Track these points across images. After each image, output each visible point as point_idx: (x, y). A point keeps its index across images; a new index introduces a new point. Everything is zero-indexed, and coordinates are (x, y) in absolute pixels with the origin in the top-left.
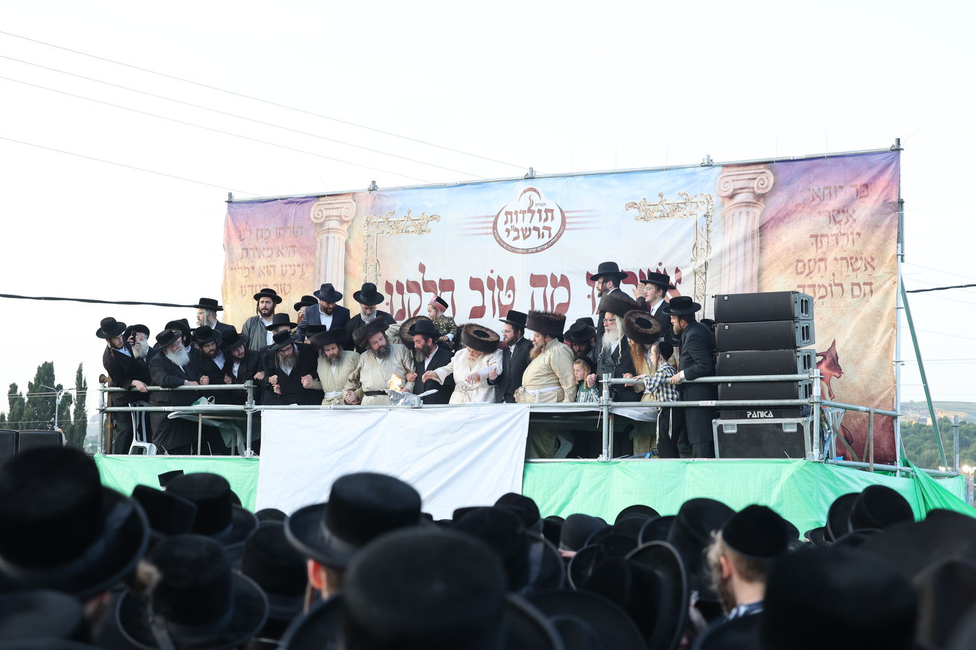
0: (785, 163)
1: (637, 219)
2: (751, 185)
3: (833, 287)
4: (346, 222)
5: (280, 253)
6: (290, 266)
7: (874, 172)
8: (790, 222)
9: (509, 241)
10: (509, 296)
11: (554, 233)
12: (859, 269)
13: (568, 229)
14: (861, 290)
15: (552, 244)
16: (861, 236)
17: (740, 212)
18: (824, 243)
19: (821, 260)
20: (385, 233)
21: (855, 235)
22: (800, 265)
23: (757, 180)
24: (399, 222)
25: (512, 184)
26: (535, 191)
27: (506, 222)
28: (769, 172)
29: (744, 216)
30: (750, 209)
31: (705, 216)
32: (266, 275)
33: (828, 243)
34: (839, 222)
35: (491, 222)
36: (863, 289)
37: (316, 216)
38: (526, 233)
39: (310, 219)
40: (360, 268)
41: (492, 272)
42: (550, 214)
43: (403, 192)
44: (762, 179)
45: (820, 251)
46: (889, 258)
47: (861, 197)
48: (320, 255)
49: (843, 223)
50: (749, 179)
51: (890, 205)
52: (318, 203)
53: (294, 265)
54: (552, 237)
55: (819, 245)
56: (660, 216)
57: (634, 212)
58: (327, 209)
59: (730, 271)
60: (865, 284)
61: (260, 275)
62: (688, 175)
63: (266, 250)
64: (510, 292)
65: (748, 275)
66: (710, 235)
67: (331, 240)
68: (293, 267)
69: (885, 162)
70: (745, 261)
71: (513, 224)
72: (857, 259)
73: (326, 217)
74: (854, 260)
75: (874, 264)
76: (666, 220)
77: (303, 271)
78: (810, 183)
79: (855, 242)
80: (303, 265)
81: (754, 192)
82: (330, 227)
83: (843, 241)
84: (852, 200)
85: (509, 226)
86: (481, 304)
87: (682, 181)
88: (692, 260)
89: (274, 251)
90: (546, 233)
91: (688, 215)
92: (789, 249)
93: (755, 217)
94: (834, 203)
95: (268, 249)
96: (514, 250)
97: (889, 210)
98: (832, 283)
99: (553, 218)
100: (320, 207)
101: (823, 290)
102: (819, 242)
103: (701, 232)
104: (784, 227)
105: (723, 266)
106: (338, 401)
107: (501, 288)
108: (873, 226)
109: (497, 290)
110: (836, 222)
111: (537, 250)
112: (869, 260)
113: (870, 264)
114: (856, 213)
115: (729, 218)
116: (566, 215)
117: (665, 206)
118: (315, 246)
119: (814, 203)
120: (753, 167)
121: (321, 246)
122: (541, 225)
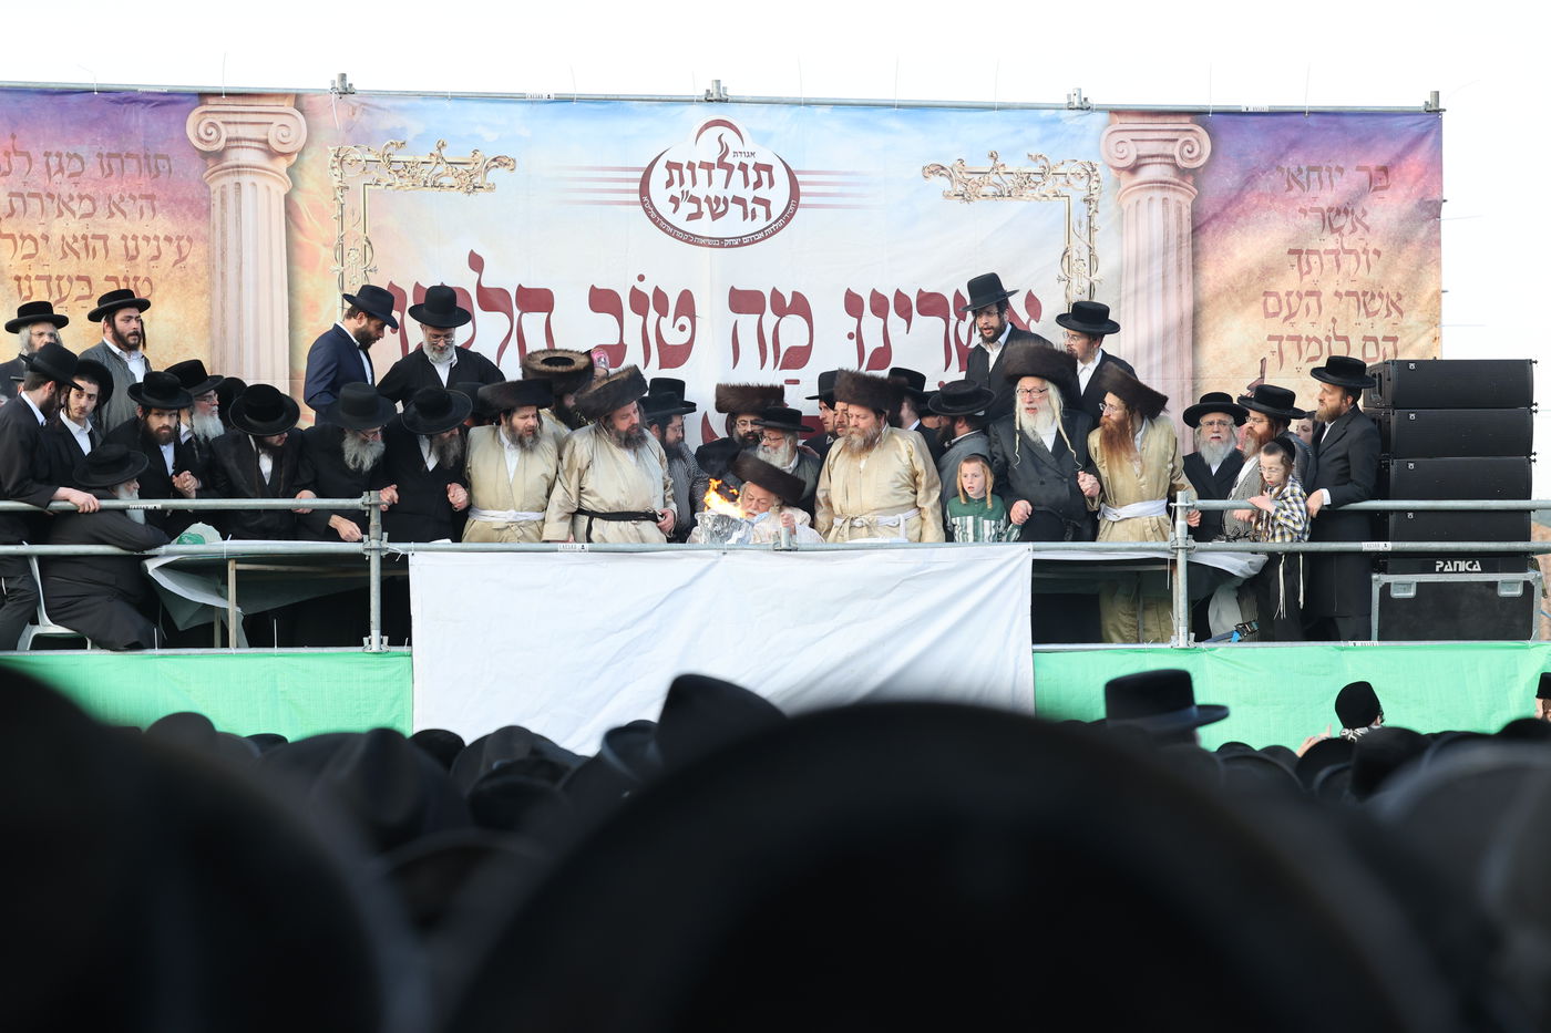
0: (1231, 117)
1: (947, 196)
2: (1169, 152)
3: (1333, 340)
4: (283, 154)
5: (114, 209)
6: (147, 239)
7: (1398, 147)
8: (1247, 224)
9: (678, 220)
10: (682, 328)
11: (777, 211)
12: (1376, 313)
13: (805, 206)
14: (1378, 349)
15: (774, 233)
16: (1381, 258)
17: (1151, 199)
18: (1313, 264)
19: (1310, 293)
20: (383, 184)
21: (1371, 255)
22: (1272, 301)
23: (1179, 143)
24: (415, 165)
25: (676, 109)
26: (730, 126)
27: (670, 183)
28: (1199, 129)
29: (1157, 208)
30: (1169, 195)
31: (1085, 200)
32: (83, 255)
33: (1322, 265)
34: (1339, 230)
35: (634, 180)
36: (1381, 349)
37: (205, 137)
38: (718, 208)
39: (186, 139)
40: (326, 253)
41: (641, 278)
42: (764, 175)
43: (420, 102)
44: (1187, 142)
45: (1307, 278)
46: (1427, 296)
47: (1375, 190)
48: (223, 222)
49: (1346, 231)
50: (1166, 140)
51: (1429, 206)
52: (204, 108)
53: (157, 238)
54: (773, 219)
55: (1305, 268)
56: (995, 195)
57: (941, 183)
58: (230, 123)
59: (1136, 303)
60: (1386, 339)
61: (65, 255)
62: (1044, 123)
63: (77, 200)
64: (684, 320)
65: (1174, 315)
66: (1096, 235)
67: (247, 190)
68: (154, 243)
69: (1416, 130)
70: (1165, 288)
71: (685, 188)
72: (1373, 296)
73: (228, 140)
74: (1369, 297)
75: (1403, 305)
76: (1006, 203)
77: (180, 252)
78: (1282, 156)
79: (1372, 265)
80: (179, 238)
81: (1175, 165)
82: (240, 163)
83: (1349, 263)
84: (1361, 194)
85: (676, 190)
86: (615, 341)
87: (1034, 133)
88: (1060, 279)
89: (99, 204)
90: (761, 210)
91: (1051, 195)
92: (1250, 272)
93: (1180, 209)
94: (1328, 197)
95: (81, 198)
96: (691, 239)
97: (1426, 214)
98: (1331, 334)
99: (771, 183)
100: (210, 119)
101: (1314, 346)
102: (1304, 262)
103: (1077, 228)
104: (1237, 231)
105: (1123, 293)
106: (519, 533)
107: (663, 312)
108: (1403, 240)
109: (653, 315)
110: (1333, 230)
111: (741, 242)
112: (1394, 298)
113: (1395, 306)
114: (1367, 217)
115: (1129, 206)
116: (799, 178)
117: (1005, 177)
118: (209, 200)
119: (1292, 194)
120: (1169, 119)
121: (223, 201)
122: (748, 194)
